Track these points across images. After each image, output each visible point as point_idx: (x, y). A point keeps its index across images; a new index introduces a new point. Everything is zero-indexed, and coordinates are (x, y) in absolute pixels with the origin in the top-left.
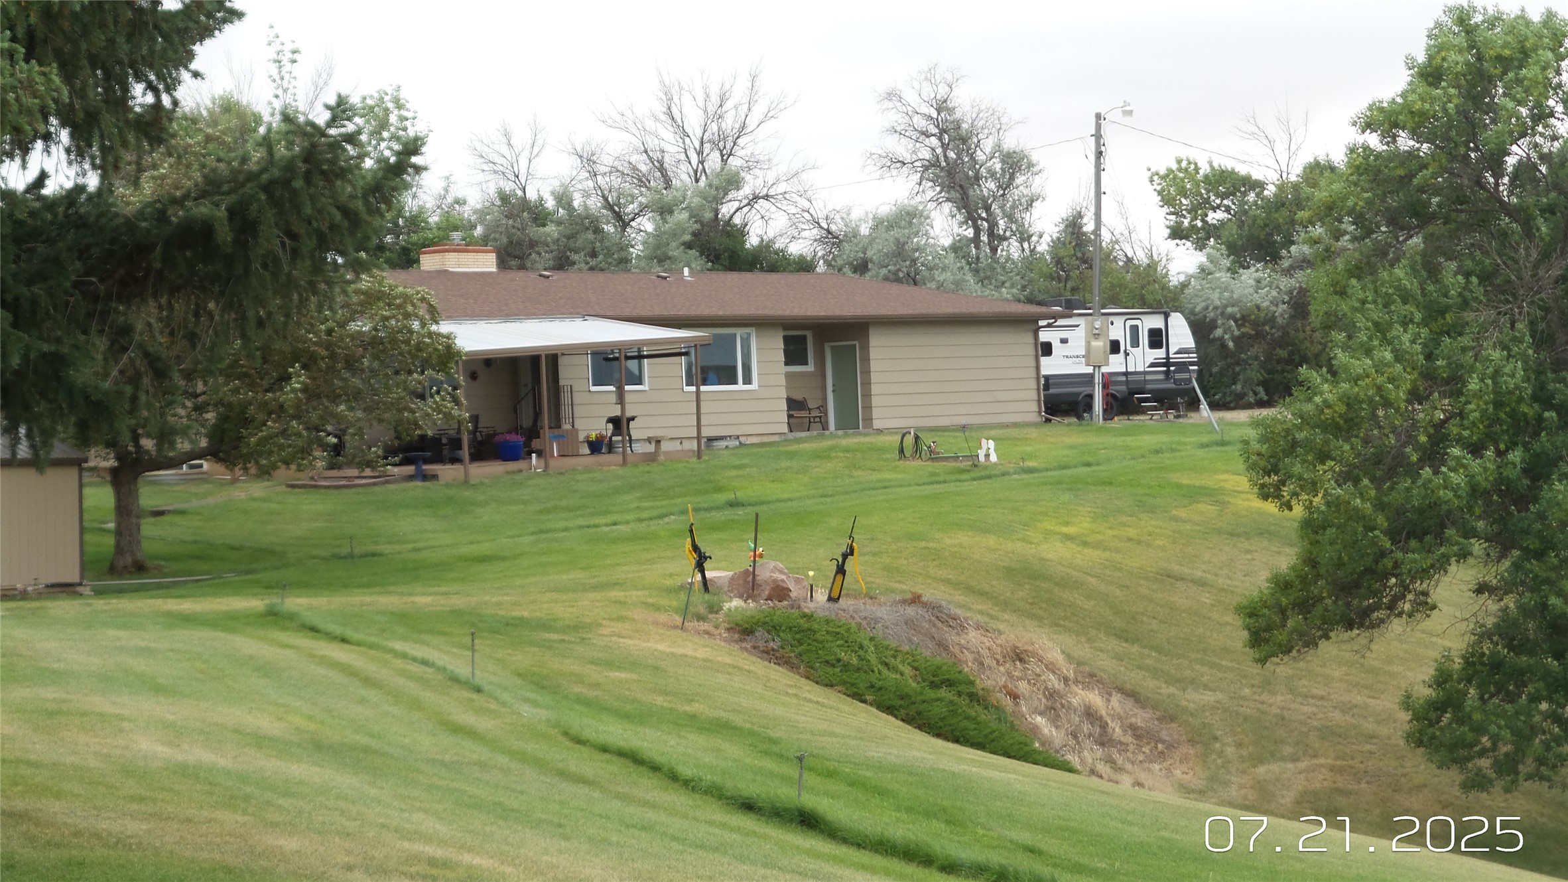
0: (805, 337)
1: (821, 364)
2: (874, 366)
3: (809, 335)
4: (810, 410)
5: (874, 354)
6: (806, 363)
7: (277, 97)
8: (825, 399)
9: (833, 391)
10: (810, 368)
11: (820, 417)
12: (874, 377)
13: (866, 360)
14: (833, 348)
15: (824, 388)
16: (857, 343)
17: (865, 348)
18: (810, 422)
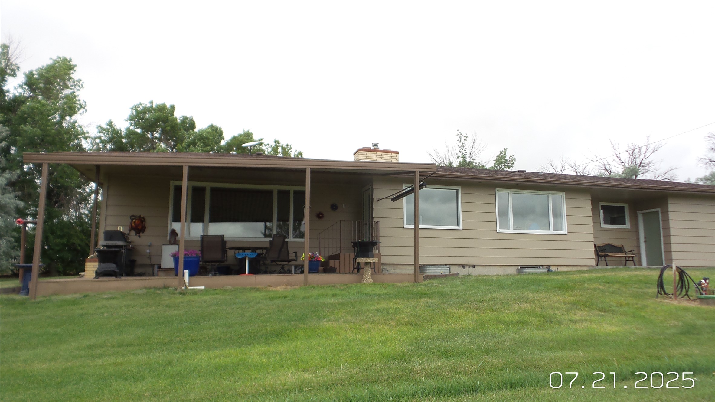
0: (622, 208)
1: (635, 225)
2: (672, 224)
3: (626, 206)
4: (626, 252)
5: (672, 216)
6: (625, 224)
7: (460, 152)
8: (639, 246)
9: (645, 242)
10: (627, 226)
11: (632, 257)
12: (673, 232)
13: (666, 220)
14: (643, 214)
15: (638, 239)
16: (659, 209)
17: (666, 213)
18: (626, 261)
